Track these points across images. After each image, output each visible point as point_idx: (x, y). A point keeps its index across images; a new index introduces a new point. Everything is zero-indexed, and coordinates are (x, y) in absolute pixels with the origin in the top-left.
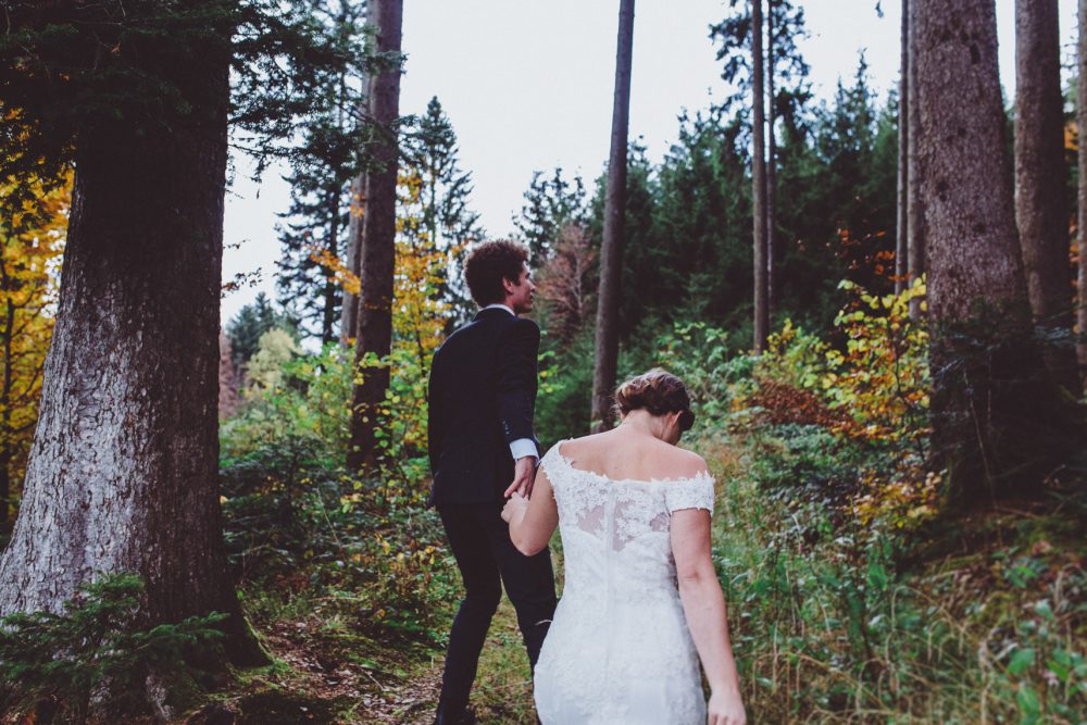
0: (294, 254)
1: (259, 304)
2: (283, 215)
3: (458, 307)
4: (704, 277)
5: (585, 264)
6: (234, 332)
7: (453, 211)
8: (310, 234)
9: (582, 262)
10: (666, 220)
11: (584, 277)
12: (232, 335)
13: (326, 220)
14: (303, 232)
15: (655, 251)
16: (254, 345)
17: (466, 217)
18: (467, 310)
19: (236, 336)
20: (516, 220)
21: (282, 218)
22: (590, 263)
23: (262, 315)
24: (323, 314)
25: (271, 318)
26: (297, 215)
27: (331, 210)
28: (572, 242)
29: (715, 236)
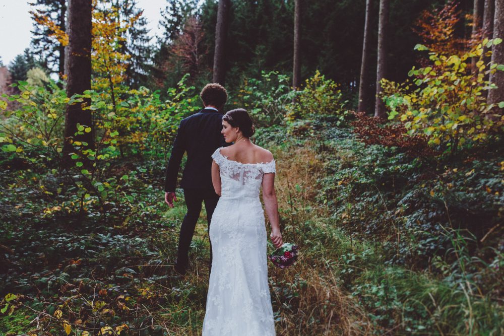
0: (40, 27)
1: (26, 54)
2: (33, 4)
3: (132, 59)
4: (262, 47)
5: (199, 38)
6: (13, 68)
7: (129, 8)
8: (49, 15)
9: (198, 37)
10: (242, 16)
11: (198, 46)
12: (12, 70)
13: (58, 8)
14: (45, 14)
15: (236, 33)
16: (24, 76)
17: (136, 11)
18: (137, 61)
19: (14, 71)
20: (163, 14)
21: (32, 6)
22: (202, 37)
23: (28, 60)
24: (58, 60)
25: (33, 62)
26: (41, 5)
27: (61, 4)
28: (192, 26)
29: (267, 26)
